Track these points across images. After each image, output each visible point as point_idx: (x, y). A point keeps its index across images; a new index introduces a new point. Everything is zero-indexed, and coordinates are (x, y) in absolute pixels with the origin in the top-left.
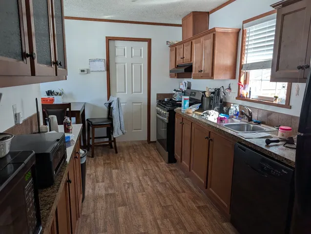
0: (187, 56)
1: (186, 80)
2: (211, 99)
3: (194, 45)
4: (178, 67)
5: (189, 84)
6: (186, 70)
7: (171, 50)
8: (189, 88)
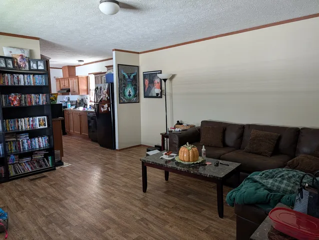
0: (67, 85)
1: (67, 96)
2: (80, 103)
3: (70, 81)
4: (62, 89)
5: (69, 98)
6: (67, 91)
7: (56, 81)
8: (68, 100)
